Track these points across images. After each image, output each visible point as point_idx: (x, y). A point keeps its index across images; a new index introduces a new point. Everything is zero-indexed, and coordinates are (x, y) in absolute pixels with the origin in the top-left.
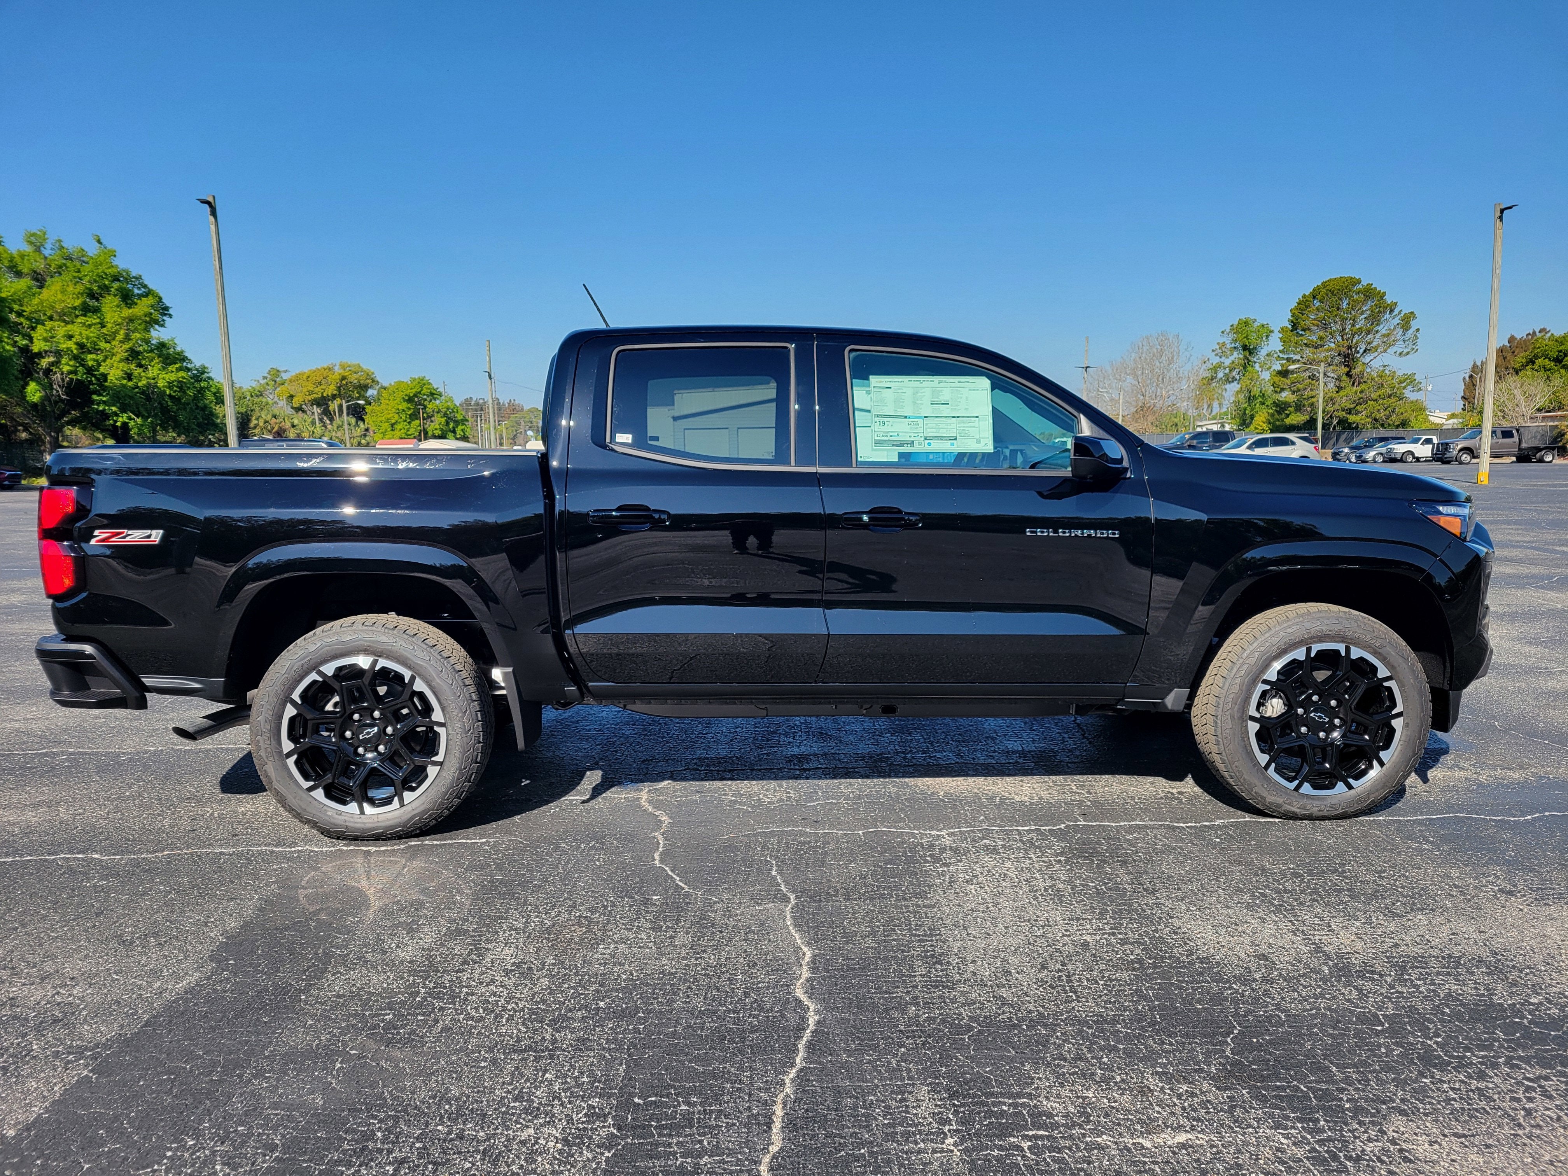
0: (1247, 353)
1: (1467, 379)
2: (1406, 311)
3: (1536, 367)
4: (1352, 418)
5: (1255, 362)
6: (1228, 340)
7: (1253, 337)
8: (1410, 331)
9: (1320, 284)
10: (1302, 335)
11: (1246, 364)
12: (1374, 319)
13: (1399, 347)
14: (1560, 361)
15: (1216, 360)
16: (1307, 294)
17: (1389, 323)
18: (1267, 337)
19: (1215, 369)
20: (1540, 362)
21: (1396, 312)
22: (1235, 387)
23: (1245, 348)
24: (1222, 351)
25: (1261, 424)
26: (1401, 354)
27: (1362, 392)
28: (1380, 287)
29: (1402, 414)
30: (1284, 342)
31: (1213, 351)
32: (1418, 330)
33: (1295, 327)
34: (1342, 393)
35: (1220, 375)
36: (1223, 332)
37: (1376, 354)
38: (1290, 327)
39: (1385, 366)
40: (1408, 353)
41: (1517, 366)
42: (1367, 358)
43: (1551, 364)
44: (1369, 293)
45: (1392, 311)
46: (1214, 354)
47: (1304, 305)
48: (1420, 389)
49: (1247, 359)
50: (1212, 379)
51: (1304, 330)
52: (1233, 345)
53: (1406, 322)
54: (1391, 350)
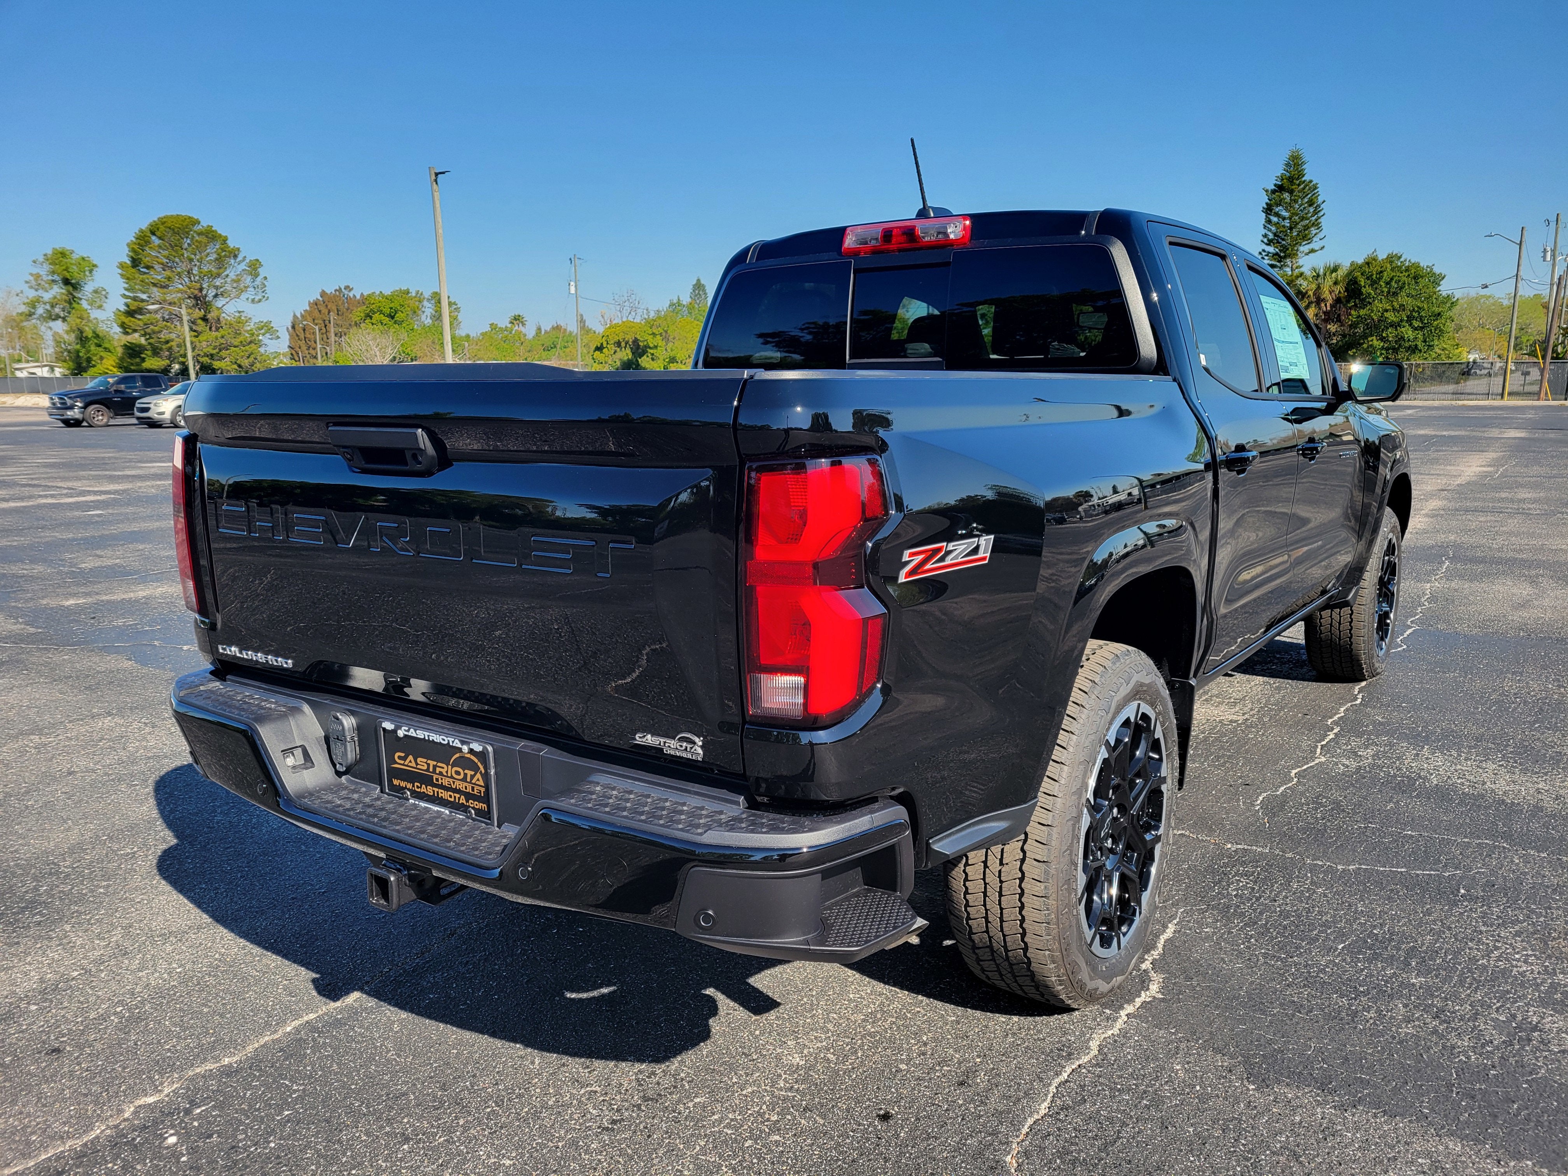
0: (71, 289)
1: (290, 328)
2: (251, 257)
3: (374, 321)
4: (217, 364)
5: (81, 299)
6: (44, 271)
7: (74, 269)
8: (259, 279)
9: (156, 219)
10: (145, 273)
11: (72, 301)
12: (220, 262)
13: (250, 293)
14: (393, 318)
15: (32, 294)
16: (144, 228)
17: (235, 269)
18: (91, 271)
19: (33, 304)
20: (377, 317)
21: (240, 258)
22: (59, 326)
23: (66, 282)
24: (37, 283)
25: (111, 368)
26: (253, 300)
27: (222, 337)
28: (221, 230)
29: (265, 361)
30: (128, 279)
31: (27, 282)
32: (265, 278)
33: (135, 262)
34: (200, 338)
35: (40, 311)
36: (34, 262)
37: (228, 300)
38: (129, 262)
39: (239, 312)
40: (260, 301)
41: (357, 319)
42: (220, 303)
43: (386, 320)
44: (211, 235)
45: (235, 256)
46: (27, 285)
47: (142, 240)
48: (278, 337)
49: (72, 294)
50: (30, 315)
51: (148, 267)
52: (50, 278)
53: (254, 267)
54: (244, 296)
